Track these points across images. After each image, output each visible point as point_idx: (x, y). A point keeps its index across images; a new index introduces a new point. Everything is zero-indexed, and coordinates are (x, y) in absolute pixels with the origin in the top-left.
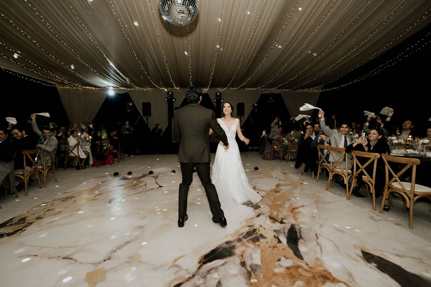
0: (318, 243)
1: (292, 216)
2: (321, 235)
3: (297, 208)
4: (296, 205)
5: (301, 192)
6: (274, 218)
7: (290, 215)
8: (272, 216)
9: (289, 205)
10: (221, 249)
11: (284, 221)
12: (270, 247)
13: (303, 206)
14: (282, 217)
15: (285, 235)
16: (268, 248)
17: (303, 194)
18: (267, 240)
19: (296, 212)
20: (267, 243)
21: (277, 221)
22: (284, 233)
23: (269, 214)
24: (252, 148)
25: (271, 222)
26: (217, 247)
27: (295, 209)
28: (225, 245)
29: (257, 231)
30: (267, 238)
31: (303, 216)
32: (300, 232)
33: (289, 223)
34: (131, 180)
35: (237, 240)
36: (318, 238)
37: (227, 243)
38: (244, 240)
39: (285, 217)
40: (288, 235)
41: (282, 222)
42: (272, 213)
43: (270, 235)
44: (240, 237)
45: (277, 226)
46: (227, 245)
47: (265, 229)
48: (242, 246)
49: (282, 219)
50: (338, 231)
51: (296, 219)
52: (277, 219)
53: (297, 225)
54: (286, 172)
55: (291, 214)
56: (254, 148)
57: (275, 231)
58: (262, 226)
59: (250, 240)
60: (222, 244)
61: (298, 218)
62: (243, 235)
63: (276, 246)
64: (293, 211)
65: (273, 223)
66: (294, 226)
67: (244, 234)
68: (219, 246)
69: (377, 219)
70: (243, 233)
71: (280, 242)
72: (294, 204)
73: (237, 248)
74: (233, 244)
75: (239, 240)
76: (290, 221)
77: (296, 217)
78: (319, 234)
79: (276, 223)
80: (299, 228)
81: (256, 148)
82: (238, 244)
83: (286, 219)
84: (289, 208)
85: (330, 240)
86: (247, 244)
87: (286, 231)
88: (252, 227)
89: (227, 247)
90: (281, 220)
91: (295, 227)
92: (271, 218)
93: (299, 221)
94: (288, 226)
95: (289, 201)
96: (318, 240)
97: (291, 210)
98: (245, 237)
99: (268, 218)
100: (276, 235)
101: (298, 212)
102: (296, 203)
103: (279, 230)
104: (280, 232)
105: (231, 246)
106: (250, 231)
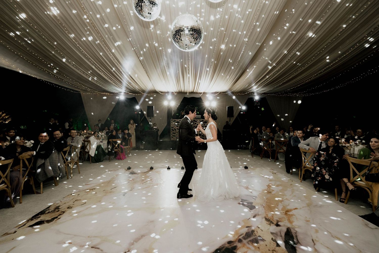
0: (316, 249)
1: (287, 219)
2: (318, 241)
3: (290, 210)
4: (289, 208)
5: (292, 193)
6: (269, 220)
7: (285, 218)
8: (267, 218)
9: (282, 207)
10: (224, 248)
11: (279, 223)
12: (269, 250)
13: (296, 209)
14: (277, 219)
15: (282, 238)
16: (268, 252)
17: (295, 196)
18: (266, 243)
19: (290, 214)
20: (266, 245)
21: (273, 223)
22: (281, 236)
23: (264, 215)
24: (240, 146)
25: (267, 224)
26: (220, 246)
27: (288, 211)
28: (227, 245)
29: (255, 232)
30: (265, 241)
31: (297, 219)
32: (296, 236)
33: (284, 226)
34: (139, 175)
35: (237, 241)
36: (315, 244)
37: (230, 242)
38: (245, 241)
39: (280, 219)
40: (285, 239)
41: (277, 225)
42: (267, 215)
43: (268, 238)
44: (241, 237)
45: (273, 228)
46: (229, 245)
47: (262, 231)
48: (242, 247)
49: (278, 221)
50: (334, 238)
51: (291, 222)
52: (272, 221)
53: (292, 228)
54: (275, 172)
55: (285, 216)
56: (242, 146)
57: (272, 233)
58: (259, 228)
59: (250, 241)
60: (225, 244)
61: (293, 222)
62: (242, 236)
63: (275, 249)
64: (287, 214)
65: (269, 225)
66: (290, 229)
67: (244, 235)
68: (222, 245)
69: (372, 227)
70: (243, 234)
71: (278, 245)
72: (287, 206)
73: (239, 249)
74: (235, 245)
75: (240, 241)
76: (285, 224)
77: (291, 219)
78: (316, 240)
79: (272, 225)
80: (295, 232)
81: (244, 146)
82: (239, 245)
83: (281, 221)
84: (282, 210)
85: (328, 248)
86: (248, 245)
87: (283, 235)
88: (250, 228)
89: (230, 247)
90: (276, 222)
91: (291, 231)
92: (267, 220)
93: (294, 224)
94: (285, 230)
95: (281, 203)
96: (315, 247)
97: (284, 212)
98: (245, 238)
99: (264, 219)
100: (274, 238)
101: (292, 215)
102: (289, 205)
103: (276, 233)
104: (277, 235)
105: (233, 246)
106: (249, 232)
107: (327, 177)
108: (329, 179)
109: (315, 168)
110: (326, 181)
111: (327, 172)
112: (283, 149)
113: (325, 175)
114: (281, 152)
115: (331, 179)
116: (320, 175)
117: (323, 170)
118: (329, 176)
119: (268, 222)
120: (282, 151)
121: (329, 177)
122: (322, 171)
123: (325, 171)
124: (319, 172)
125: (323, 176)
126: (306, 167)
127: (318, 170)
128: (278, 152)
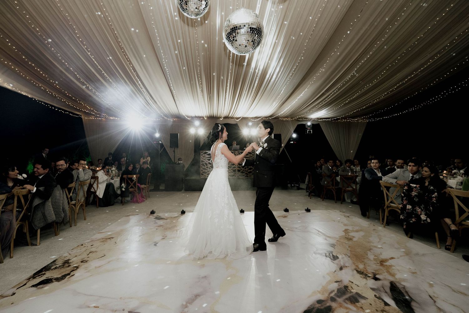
0: (438, 307)
1: (385, 271)
2: (438, 298)
3: (386, 260)
4: (383, 257)
5: (380, 240)
6: (362, 273)
7: (382, 270)
8: (359, 270)
9: (373, 256)
10: (315, 309)
11: (377, 276)
12: (377, 310)
13: (393, 258)
14: (372, 271)
15: (388, 295)
17: (385, 243)
18: (368, 301)
19: (387, 265)
20: (371, 304)
21: (369, 276)
22: (386, 292)
23: (354, 267)
25: (361, 277)
26: (309, 307)
27: (384, 262)
28: (318, 306)
29: (350, 288)
30: (367, 298)
31: (399, 271)
32: (406, 292)
33: (385, 279)
35: (329, 299)
36: (435, 301)
37: (319, 302)
38: (340, 300)
39: (375, 271)
40: (392, 295)
41: (376, 279)
42: (357, 266)
43: (369, 295)
44: (332, 295)
45: (371, 283)
46: (320, 305)
47: (358, 286)
48: (339, 307)
49: (375, 275)
50: (457, 293)
51: (393, 275)
52: (367, 274)
53: (397, 282)
54: (348, 215)
55: (381, 267)
57: (373, 289)
58: (352, 282)
59: (347, 299)
60: (314, 304)
61: (395, 274)
62: (334, 293)
63: (384, 309)
64: (383, 264)
65: (365, 280)
66: (395, 284)
67: (336, 292)
68: (311, 305)
70: (334, 291)
71: (386, 304)
73: (335, 309)
74: (328, 304)
75: (333, 299)
76: (385, 277)
77: (391, 271)
78: (434, 296)
79: (368, 278)
80: (402, 286)
81: (296, 185)
82: (333, 305)
83: (378, 274)
84: (375, 260)
85: (454, 306)
86: (346, 305)
87: (388, 290)
88: (340, 283)
89: (322, 307)
90: (373, 275)
91: (396, 285)
92: (359, 272)
93: (397, 277)
94: (387, 284)
95: (370, 251)
96: (437, 305)
97: (378, 262)
98: (338, 296)
99: (355, 272)
100: (377, 295)
101: (391, 266)
102: (381, 254)
103: (378, 289)
104: (380, 291)
105: (325, 306)
106: (340, 288)
107: (423, 217)
108: (426, 220)
109: (405, 206)
110: (422, 222)
111: (422, 210)
112: (352, 187)
113: (421, 214)
114: (349, 191)
115: (429, 220)
116: (413, 216)
117: (417, 208)
118: (425, 215)
119: (361, 276)
120: (350, 189)
121: (427, 218)
122: (415, 210)
123: (420, 210)
124: (412, 211)
125: (418, 217)
126: (390, 207)
127: (410, 209)
128: (345, 191)
